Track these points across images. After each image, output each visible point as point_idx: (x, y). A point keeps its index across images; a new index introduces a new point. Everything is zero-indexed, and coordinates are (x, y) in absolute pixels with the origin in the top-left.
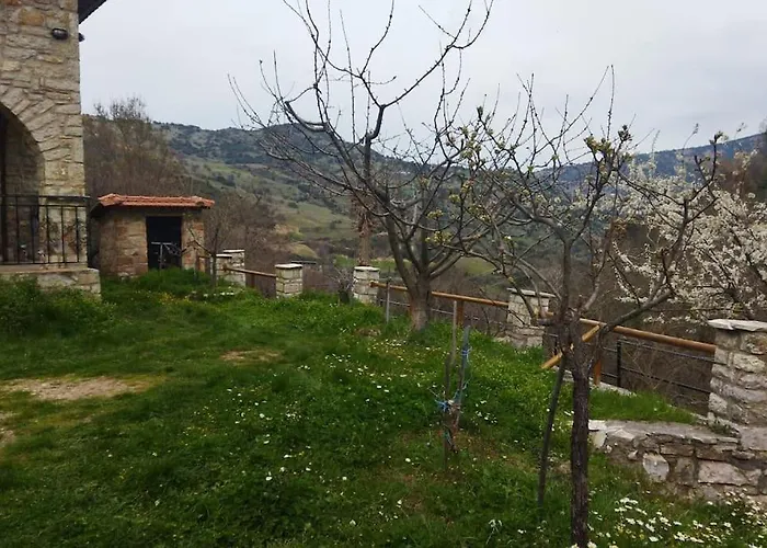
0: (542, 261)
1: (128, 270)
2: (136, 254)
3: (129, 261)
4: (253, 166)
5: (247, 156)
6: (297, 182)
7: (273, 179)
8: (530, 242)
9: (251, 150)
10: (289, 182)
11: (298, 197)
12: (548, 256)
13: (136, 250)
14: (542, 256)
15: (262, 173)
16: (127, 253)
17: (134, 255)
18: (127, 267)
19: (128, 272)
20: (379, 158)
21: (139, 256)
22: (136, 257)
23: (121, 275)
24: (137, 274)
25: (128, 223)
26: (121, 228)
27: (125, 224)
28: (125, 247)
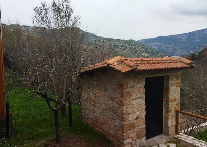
1: (131, 135)
16: (131, 118)
17: (136, 119)
18: (130, 133)
19: (132, 138)
20: (96, 37)
21: (139, 119)
22: (137, 120)
23: (126, 143)
24: (138, 138)
25: (133, 87)
26: (127, 92)
27: (130, 88)
28: (130, 112)
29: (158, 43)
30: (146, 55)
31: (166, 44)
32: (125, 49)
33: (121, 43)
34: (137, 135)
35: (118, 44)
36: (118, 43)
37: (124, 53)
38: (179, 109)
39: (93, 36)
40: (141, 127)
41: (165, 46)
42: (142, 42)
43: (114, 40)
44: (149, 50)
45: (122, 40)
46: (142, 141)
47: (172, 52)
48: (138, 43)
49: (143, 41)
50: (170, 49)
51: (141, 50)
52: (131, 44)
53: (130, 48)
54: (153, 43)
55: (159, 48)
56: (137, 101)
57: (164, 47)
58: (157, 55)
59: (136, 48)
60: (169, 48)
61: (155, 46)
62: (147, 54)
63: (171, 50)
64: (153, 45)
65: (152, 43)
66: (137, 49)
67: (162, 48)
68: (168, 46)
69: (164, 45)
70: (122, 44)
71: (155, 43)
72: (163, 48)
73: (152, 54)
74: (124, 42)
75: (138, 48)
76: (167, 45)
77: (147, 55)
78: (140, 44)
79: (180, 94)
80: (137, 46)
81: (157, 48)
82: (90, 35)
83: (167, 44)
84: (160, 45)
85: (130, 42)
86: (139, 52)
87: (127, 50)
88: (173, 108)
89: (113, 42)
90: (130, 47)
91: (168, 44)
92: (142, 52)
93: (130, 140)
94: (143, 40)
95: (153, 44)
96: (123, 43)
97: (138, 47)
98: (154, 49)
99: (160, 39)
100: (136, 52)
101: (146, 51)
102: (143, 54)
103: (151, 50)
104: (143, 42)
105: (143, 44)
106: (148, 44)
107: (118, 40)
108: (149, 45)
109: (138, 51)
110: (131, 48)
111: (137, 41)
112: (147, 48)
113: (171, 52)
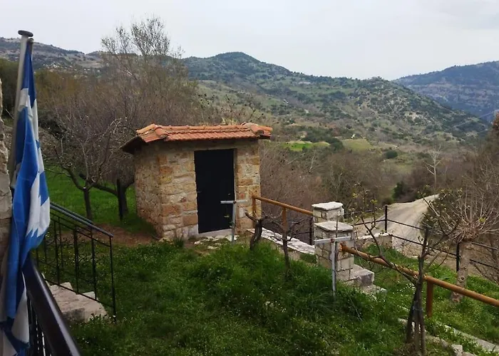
0: (402, 141)
1: (174, 220)
2: (183, 200)
3: (176, 209)
4: (206, 81)
5: (203, 75)
6: (236, 92)
7: (220, 90)
8: (394, 128)
9: (206, 71)
10: (230, 91)
11: (236, 102)
12: (407, 137)
13: (184, 194)
14: (402, 137)
15: (212, 86)
16: (174, 199)
17: (181, 201)
18: (173, 218)
19: (175, 224)
20: (289, 73)
21: (187, 202)
22: (184, 203)
23: (167, 228)
24: (185, 226)
25: (174, 162)
26: (165, 168)
27: (171, 162)
28: (171, 192)
29: (448, 85)
30: (414, 116)
31: (469, 88)
32: (360, 102)
33: (350, 86)
34: (184, 221)
35: (342, 90)
36: (345, 87)
37: (359, 113)
38: (259, 195)
39: (280, 73)
40: (189, 212)
41: (467, 91)
42: (405, 83)
43: (333, 80)
44: (422, 102)
45: (353, 81)
46: (193, 229)
47: (486, 106)
48: (395, 86)
49: (406, 80)
50: (480, 98)
51: (402, 104)
52: (376, 90)
53: (373, 99)
54: (434, 85)
55: (451, 98)
56: (182, 179)
57: (466, 94)
58: (446, 115)
59: (388, 99)
60: (479, 95)
61: (440, 94)
62: (417, 113)
63: (484, 101)
64: (436, 90)
65: (431, 85)
66: (392, 102)
67: (459, 97)
68: (475, 90)
69: (464, 88)
70: (352, 91)
71: (439, 86)
72: (462, 97)
73: (430, 114)
74: (359, 86)
75: (395, 99)
76: (472, 89)
77: (418, 116)
78: (399, 88)
79: (259, 175)
80: (391, 93)
81: (444, 98)
82: (274, 70)
83: (471, 86)
84: (452, 89)
85: (375, 85)
86: (396, 108)
87: (365, 104)
88: (247, 192)
89: (330, 85)
90: (374, 96)
91: (475, 86)
92: (405, 110)
93: (173, 227)
94: (409, 77)
95: (436, 87)
96: (356, 86)
97: (395, 95)
98: (439, 100)
99: (453, 74)
100: (389, 110)
101: (415, 105)
102: (407, 114)
103: (427, 102)
104: (410, 84)
105: (408, 89)
106: (422, 88)
107: (343, 81)
108: (424, 90)
109: (393, 107)
110: (376, 99)
111: (393, 82)
112: (417, 97)
113: (482, 106)
